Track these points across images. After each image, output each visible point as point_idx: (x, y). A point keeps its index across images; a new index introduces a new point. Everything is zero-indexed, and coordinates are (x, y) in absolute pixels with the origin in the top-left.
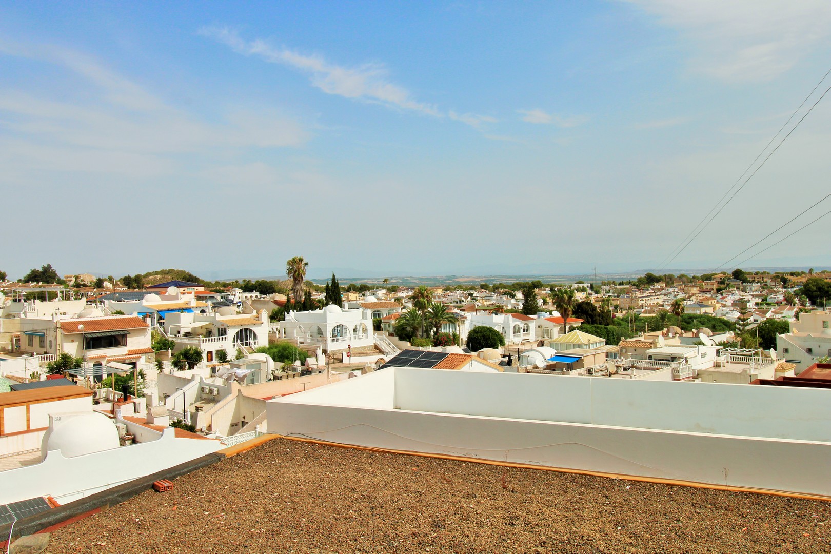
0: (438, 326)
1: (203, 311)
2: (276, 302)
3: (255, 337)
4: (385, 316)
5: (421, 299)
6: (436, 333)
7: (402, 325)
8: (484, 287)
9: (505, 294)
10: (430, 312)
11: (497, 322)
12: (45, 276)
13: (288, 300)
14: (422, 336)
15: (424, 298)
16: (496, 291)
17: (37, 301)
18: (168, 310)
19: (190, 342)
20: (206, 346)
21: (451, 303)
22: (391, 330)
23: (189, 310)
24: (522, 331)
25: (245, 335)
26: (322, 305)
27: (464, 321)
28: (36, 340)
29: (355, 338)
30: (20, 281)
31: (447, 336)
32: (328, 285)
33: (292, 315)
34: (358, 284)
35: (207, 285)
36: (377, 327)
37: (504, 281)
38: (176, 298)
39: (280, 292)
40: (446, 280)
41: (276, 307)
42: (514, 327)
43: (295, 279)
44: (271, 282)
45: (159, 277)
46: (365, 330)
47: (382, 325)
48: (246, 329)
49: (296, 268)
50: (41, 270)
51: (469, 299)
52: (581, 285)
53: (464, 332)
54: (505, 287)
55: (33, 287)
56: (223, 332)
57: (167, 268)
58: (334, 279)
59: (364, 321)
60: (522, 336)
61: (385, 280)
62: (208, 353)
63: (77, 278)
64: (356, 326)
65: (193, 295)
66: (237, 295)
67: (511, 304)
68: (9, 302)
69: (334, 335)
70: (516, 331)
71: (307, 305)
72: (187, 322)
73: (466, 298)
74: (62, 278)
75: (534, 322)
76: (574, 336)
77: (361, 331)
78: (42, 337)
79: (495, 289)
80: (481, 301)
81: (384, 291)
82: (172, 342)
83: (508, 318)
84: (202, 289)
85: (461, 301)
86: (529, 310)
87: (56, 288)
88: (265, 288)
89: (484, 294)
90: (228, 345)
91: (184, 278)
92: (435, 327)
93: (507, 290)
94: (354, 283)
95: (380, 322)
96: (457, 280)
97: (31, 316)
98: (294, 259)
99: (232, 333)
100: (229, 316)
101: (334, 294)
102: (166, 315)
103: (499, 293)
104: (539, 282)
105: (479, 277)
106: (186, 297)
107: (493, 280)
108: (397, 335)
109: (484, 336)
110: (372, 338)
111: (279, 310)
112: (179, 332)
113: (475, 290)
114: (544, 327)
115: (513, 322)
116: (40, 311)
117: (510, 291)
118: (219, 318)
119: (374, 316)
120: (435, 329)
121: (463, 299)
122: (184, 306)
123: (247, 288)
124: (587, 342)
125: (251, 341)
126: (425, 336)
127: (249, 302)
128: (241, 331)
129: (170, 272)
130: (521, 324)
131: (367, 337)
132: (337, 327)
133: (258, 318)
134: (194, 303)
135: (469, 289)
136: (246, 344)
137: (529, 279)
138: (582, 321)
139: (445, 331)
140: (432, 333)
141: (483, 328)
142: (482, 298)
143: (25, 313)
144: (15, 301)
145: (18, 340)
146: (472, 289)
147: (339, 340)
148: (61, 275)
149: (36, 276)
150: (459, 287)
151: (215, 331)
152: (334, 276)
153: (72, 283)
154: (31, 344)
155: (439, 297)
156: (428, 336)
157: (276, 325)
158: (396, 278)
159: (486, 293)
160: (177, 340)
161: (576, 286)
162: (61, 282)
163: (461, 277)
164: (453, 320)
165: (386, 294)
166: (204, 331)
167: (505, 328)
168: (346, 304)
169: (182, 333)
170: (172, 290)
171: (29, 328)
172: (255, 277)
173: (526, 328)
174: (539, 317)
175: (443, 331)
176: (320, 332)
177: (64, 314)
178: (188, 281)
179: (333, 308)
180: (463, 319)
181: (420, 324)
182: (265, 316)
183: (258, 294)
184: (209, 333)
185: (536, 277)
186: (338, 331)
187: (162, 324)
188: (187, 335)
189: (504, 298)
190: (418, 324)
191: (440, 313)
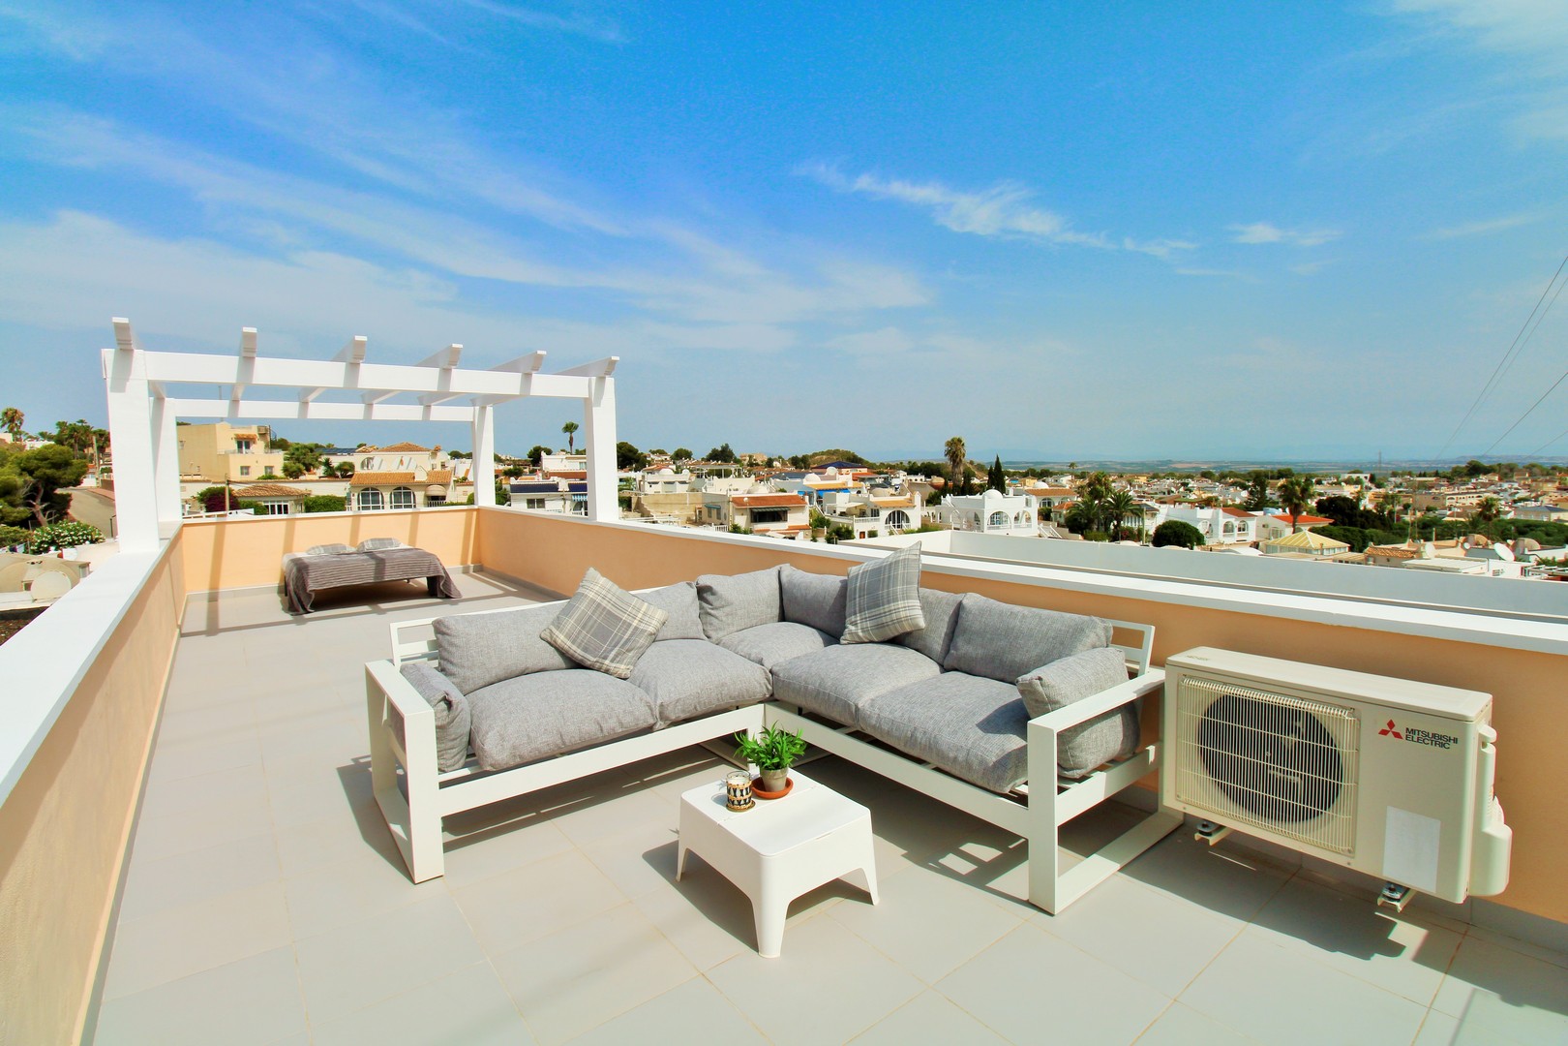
0: (1119, 518)
1: (859, 492)
2: (932, 485)
3: (908, 520)
4: (1057, 504)
5: (1099, 487)
6: (1115, 527)
7: (1075, 515)
8: (1206, 474)
10: (1109, 502)
11: (1201, 519)
12: (723, 455)
13: (946, 484)
14: (1098, 529)
15: (1103, 485)
16: (1222, 480)
17: (715, 477)
18: (827, 490)
19: (843, 521)
20: (859, 526)
22: (1062, 521)
23: (845, 490)
24: (1236, 530)
25: (897, 518)
26: (981, 489)
27: (1155, 514)
28: (714, 512)
29: (1016, 527)
30: (703, 459)
31: (1130, 530)
32: (991, 468)
33: (948, 499)
35: (871, 467)
36: (1045, 516)
38: (834, 478)
39: (940, 475)
41: (933, 491)
42: (1226, 525)
43: (954, 461)
44: (932, 465)
45: (824, 457)
46: (1028, 519)
47: (1052, 515)
48: (899, 512)
49: (955, 450)
50: (720, 449)
51: (1181, 489)
52: (1355, 476)
53: (1151, 525)
54: (1236, 476)
55: (714, 465)
56: (875, 513)
57: (833, 448)
58: (998, 463)
59: (1028, 509)
60: (1236, 536)
62: (861, 533)
63: (750, 457)
64: (1018, 514)
65: (850, 476)
66: (899, 477)
68: (694, 478)
69: (992, 523)
70: (1228, 529)
71: (966, 489)
72: (842, 502)
74: (738, 457)
75: (1255, 522)
77: (1024, 519)
78: (719, 510)
79: (1224, 478)
80: (1198, 492)
81: (1070, 478)
82: (828, 521)
83: (1218, 514)
84: (865, 470)
85: (1166, 492)
86: (1259, 503)
87: (732, 467)
88: (929, 470)
89: (1204, 484)
90: (879, 524)
91: (849, 459)
92: (1116, 519)
93: (1239, 480)
95: (1050, 511)
97: (710, 491)
98: (953, 440)
99: (884, 514)
100: (884, 497)
101: (997, 478)
102: (824, 494)
103: (1225, 483)
106: (846, 477)
108: (1067, 526)
109: (1176, 533)
110: (1036, 527)
111: (936, 493)
112: (835, 512)
113: (1196, 478)
114: (1270, 527)
115: (1223, 518)
116: (718, 487)
118: (873, 499)
119: (1044, 504)
120: (1115, 522)
122: (840, 487)
124: (1316, 547)
125: (904, 524)
126: (1102, 529)
127: (906, 485)
128: (894, 513)
129: (836, 452)
130: (1235, 521)
131: (1030, 526)
132: (997, 513)
133: (911, 500)
134: (851, 484)
135: (1188, 477)
136: (899, 526)
138: (1331, 521)
139: (1129, 525)
140: (1112, 527)
141: (1179, 523)
142: (1199, 489)
143: (706, 488)
144: (698, 477)
145: (700, 512)
147: (998, 528)
148: (737, 454)
149: (716, 455)
150: (1171, 474)
151: (869, 512)
152: (999, 458)
153: (746, 462)
154: (710, 516)
156: (1107, 529)
157: (932, 510)
159: (1207, 483)
160: (832, 519)
161: (1347, 476)
162: (737, 461)
164: (1138, 512)
165: (1072, 481)
166: (858, 512)
167: (1213, 526)
168: (1011, 491)
169: (838, 512)
170: (831, 471)
171: (708, 500)
172: (920, 459)
173: (1242, 527)
174: (1265, 514)
175: (1125, 524)
176: (977, 519)
177: (737, 490)
178: (850, 461)
179: (994, 493)
180: (1153, 512)
181: (1096, 515)
182: (918, 498)
184: (863, 514)
186: (997, 518)
187: (820, 502)
188: (843, 514)
190: (1094, 515)
191: (1122, 503)
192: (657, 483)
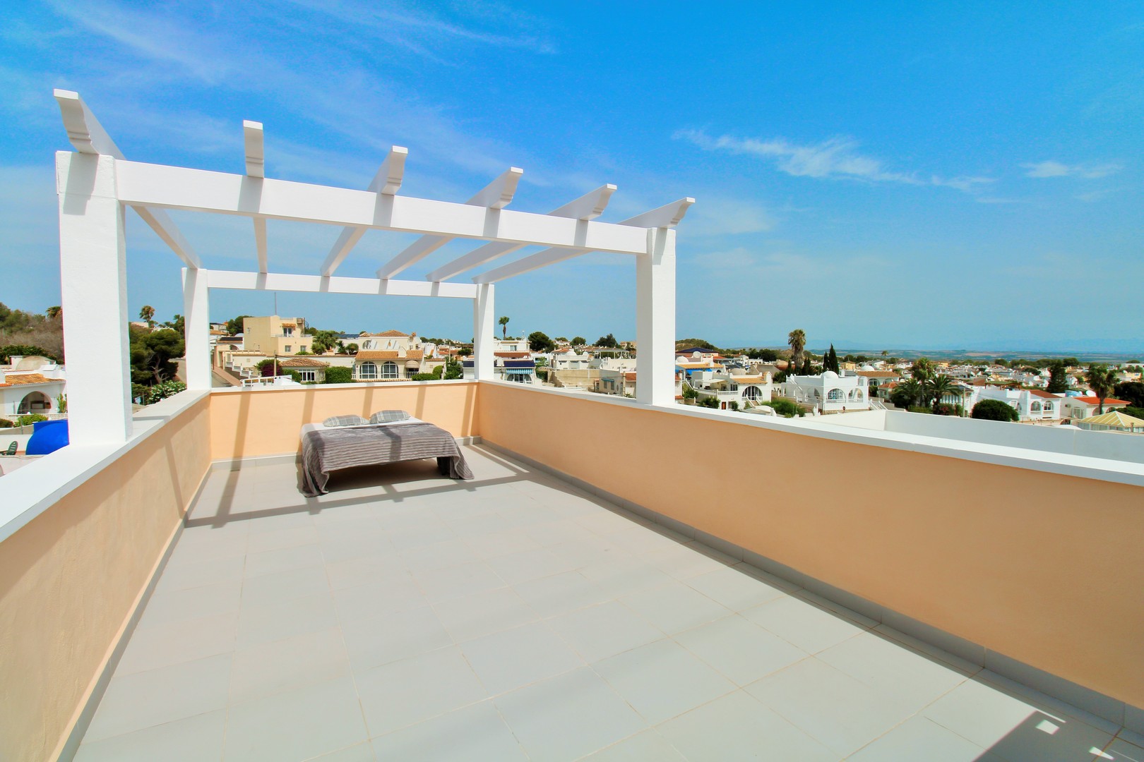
0: (939, 396)
1: (719, 371)
2: (777, 367)
3: (760, 394)
4: (882, 384)
5: (921, 370)
6: (935, 403)
7: (900, 392)
8: (999, 362)
9: (1026, 370)
10: (930, 383)
11: (1011, 397)
12: (608, 342)
13: (790, 365)
14: (920, 405)
15: (924, 369)
16: (1015, 367)
17: (609, 358)
18: (694, 369)
19: (709, 394)
20: (723, 397)
21: (957, 376)
22: (887, 397)
23: (709, 369)
24: (1042, 408)
25: (752, 391)
26: (819, 371)
27: (970, 394)
28: (609, 385)
29: (850, 401)
30: (593, 345)
31: (949, 407)
32: (826, 354)
33: (792, 378)
34: (855, 355)
35: (720, 352)
36: (873, 393)
37: (1027, 358)
38: (699, 360)
39: (782, 359)
40: (955, 354)
41: (778, 371)
42: (1033, 404)
43: (796, 348)
44: (773, 351)
45: (684, 344)
46: (860, 395)
47: (878, 392)
48: (753, 387)
49: (797, 339)
50: (606, 338)
51: (980, 374)
52: (1134, 365)
53: (969, 404)
54: (1027, 363)
55: (602, 349)
56: (734, 388)
57: (690, 338)
58: (832, 351)
59: (860, 388)
60: (1042, 414)
61: (884, 353)
62: (723, 403)
63: (628, 344)
64: (852, 391)
65: (712, 359)
66: (745, 360)
67: (1034, 381)
68: (592, 358)
69: (830, 397)
70: (1035, 407)
71: (806, 370)
72: (707, 378)
73: (976, 373)
74: (619, 344)
75: (1059, 401)
76: (1112, 417)
77: (856, 396)
78: (613, 382)
79: (1014, 365)
80: (994, 376)
81: (882, 362)
82: (696, 393)
83: (1026, 395)
84: (716, 355)
85: (969, 376)
86: (1057, 386)
87: (614, 350)
88: (768, 356)
89: (999, 370)
90: (738, 397)
91: (703, 346)
92: (936, 397)
93: (1029, 367)
94: (852, 354)
95: (876, 389)
96: (967, 354)
97: (605, 368)
98: (795, 331)
99: (742, 389)
100: (739, 375)
101: (831, 362)
102: (693, 372)
103: (1019, 369)
104: (1074, 359)
105: (995, 352)
106: (707, 360)
107: (1014, 356)
108: (893, 402)
109: (992, 409)
110: (867, 400)
111: (781, 373)
112: (701, 386)
113: (988, 365)
114: (1073, 407)
115: (1030, 398)
116: (611, 365)
117: (1034, 368)
118: (732, 377)
119: (871, 383)
120: (935, 400)
121: (972, 373)
122: (706, 367)
123: (753, 355)
124: (1129, 425)
125: (757, 397)
126: (924, 405)
127: (756, 367)
128: (749, 388)
129: (692, 341)
130: (1042, 401)
131: (862, 401)
132: (833, 390)
133: (763, 378)
134: (712, 365)
135: (981, 364)
136: (753, 399)
137: (1061, 356)
138: (1129, 403)
139: (947, 402)
140: (932, 403)
141: (993, 401)
142: (995, 373)
143: (602, 366)
144: (596, 357)
145: (598, 384)
146: (984, 364)
147: (835, 402)
148: (619, 341)
149: (603, 342)
150: (969, 361)
151: (729, 387)
152: (832, 347)
153: (625, 348)
154: (605, 387)
155: (943, 371)
156: (927, 405)
157: (778, 386)
158: (896, 351)
159: (1002, 369)
160: (699, 392)
161: (1127, 365)
162: (618, 347)
163: (972, 352)
164: (957, 392)
165: (884, 365)
166: (720, 386)
167: (1021, 405)
168: (843, 372)
169: (704, 387)
170: (696, 354)
171: (605, 376)
172: (759, 346)
173: (1048, 406)
174: (1067, 396)
175: (944, 401)
176: (817, 394)
177: (625, 368)
178: (706, 348)
179: (830, 374)
180: (969, 392)
181: (919, 394)
182: (769, 377)
183: (761, 361)
184: (724, 388)
185: (1071, 354)
186: (834, 394)
187: (689, 378)
188: (707, 388)
189: (1025, 374)
190: (916, 393)
191: (942, 385)
192: (565, 362)
